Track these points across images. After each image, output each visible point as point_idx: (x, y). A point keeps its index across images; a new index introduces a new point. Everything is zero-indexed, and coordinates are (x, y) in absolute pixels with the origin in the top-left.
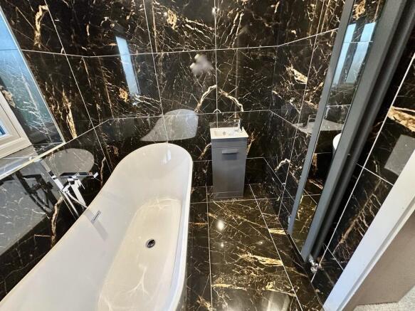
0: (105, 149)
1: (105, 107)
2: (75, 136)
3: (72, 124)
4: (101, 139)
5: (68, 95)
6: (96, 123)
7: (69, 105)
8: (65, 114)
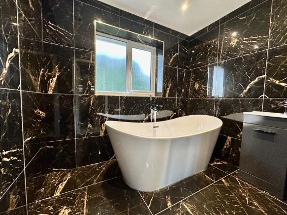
0: (177, 110)
1: (187, 92)
2: (167, 97)
3: (168, 92)
4: (178, 104)
5: (171, 81)
6: (179, 96)
7: (170, 85)
8: (167, 87)
